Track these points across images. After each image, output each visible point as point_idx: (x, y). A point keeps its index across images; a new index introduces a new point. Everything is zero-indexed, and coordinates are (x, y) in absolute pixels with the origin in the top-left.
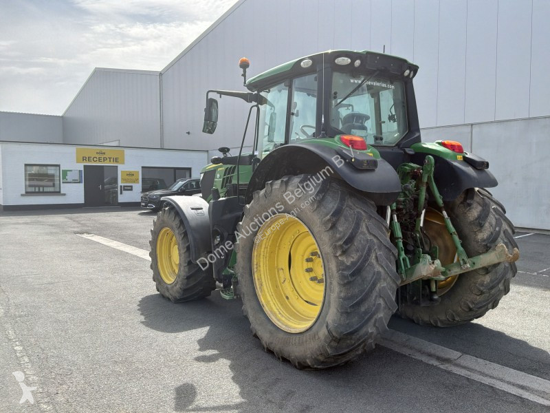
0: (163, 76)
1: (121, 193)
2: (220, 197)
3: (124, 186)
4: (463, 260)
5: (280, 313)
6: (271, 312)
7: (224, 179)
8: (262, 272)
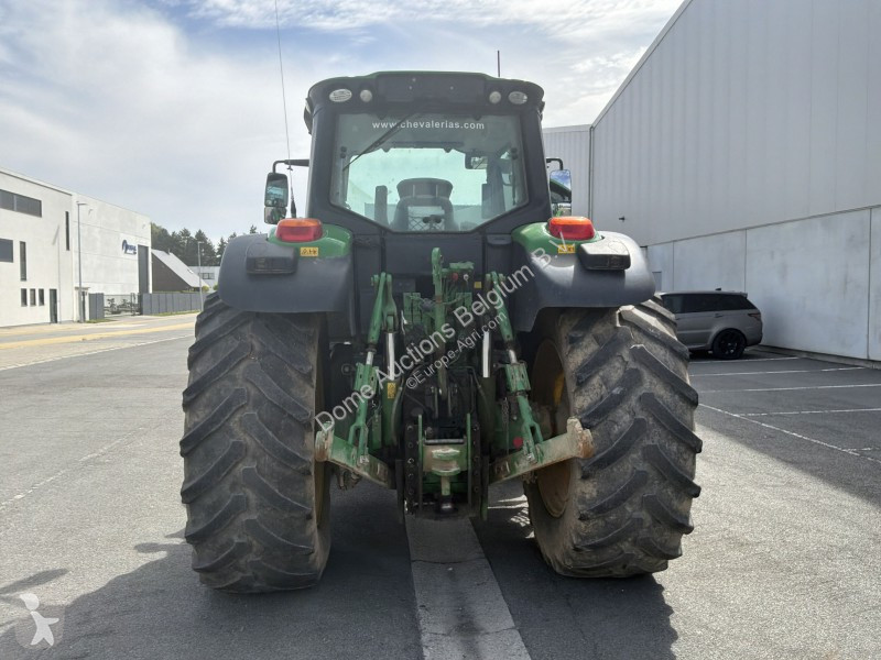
0: (596, 130)
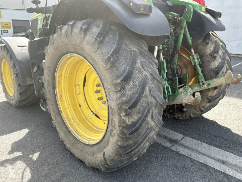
1: (2, 34)
2: (35, 38)
3: (3, 31)
4: (202, 82)
5: (73, 119)
6: (66, 117)
7: (43, 25)
8: (63, 88)
